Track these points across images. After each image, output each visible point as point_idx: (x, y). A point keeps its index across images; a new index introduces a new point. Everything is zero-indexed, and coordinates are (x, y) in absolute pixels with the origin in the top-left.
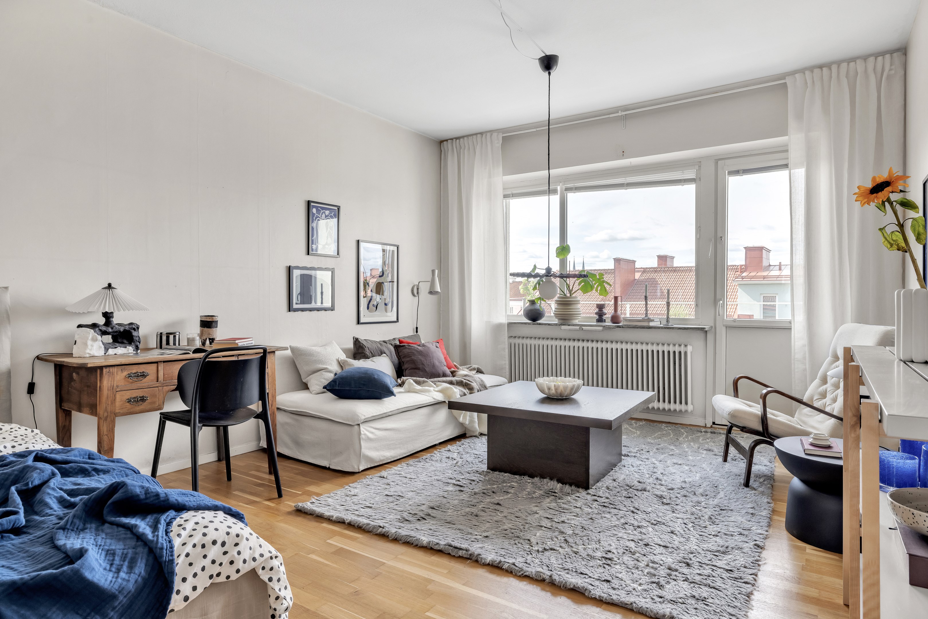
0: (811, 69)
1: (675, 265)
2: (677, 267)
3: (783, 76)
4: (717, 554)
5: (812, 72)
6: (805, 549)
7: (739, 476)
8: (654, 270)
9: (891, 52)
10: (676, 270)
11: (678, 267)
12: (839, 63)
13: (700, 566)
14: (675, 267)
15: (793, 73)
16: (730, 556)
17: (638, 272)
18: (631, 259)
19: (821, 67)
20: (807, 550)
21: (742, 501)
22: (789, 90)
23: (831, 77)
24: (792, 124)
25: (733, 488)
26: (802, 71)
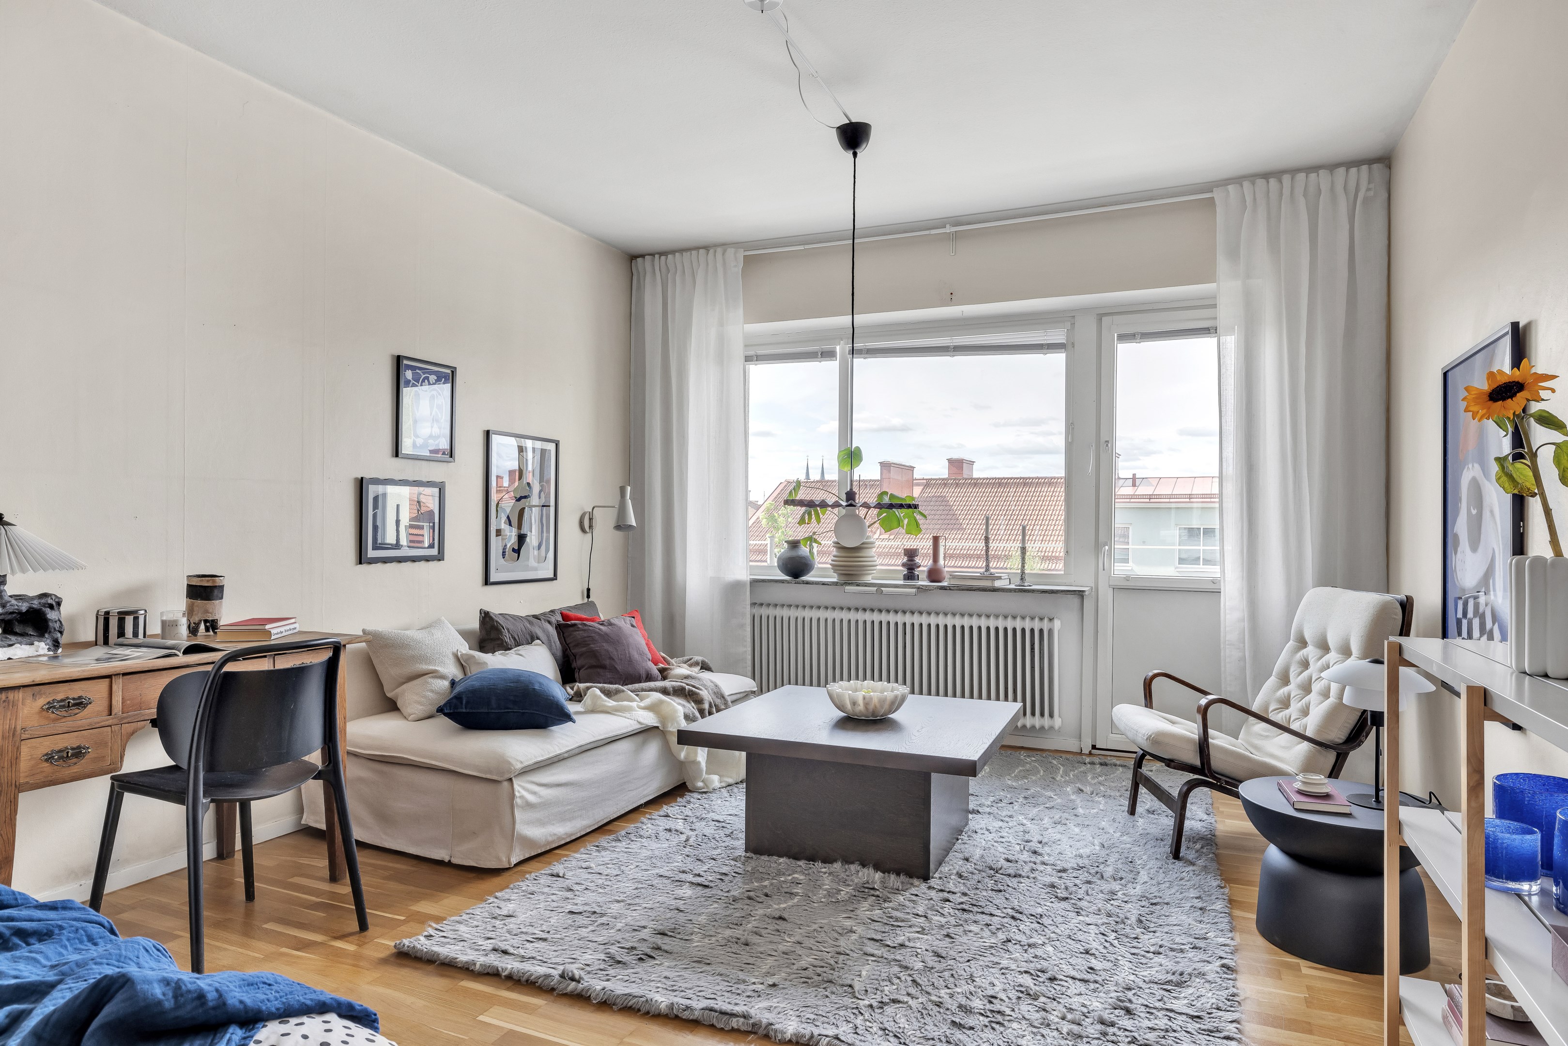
0: (1253, 177)
1: (975, 476)
2: (978, 479)
3: (1209, 187)
4: (1169, 987)
5: (1253, 184)
6: (1297, 968)
7: (1162, 840)
8: (944, 483)
9: (1370, 161)
10: (976, 483)
11: (981, 479)
12: (1294, 171)
13: (1148, 1012)
14: (975, 479)
15: (1225, 182)
16: (1191, 990)
17: (918, 485)
18: (907, 464)
19: (1266, 176)
20: (1302, 968)
21: (1177, 885)
22: (1218, 210)
23: (1281, 195)
24: (1223, 265)
25: (1159, 864)
26: (1238, 180)
